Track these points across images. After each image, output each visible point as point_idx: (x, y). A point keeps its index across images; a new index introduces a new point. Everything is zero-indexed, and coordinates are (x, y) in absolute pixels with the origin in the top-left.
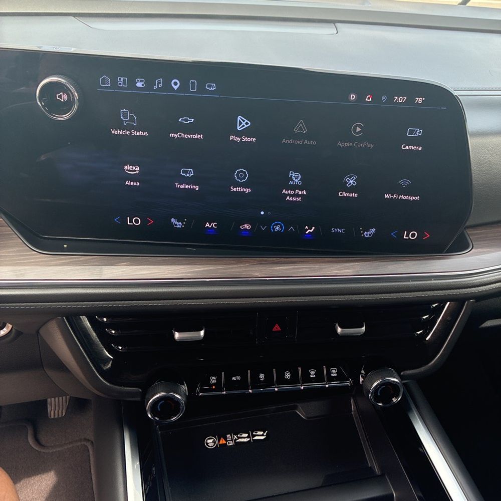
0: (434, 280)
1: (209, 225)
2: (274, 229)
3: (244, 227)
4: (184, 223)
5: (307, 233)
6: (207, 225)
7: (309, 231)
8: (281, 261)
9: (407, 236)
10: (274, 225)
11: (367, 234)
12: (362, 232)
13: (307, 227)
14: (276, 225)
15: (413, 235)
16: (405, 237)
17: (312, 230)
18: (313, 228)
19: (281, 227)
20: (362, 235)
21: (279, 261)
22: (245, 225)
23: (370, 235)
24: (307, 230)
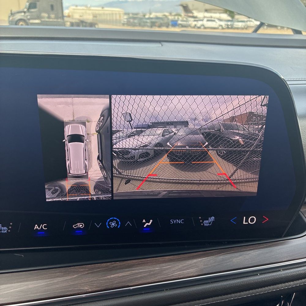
0: (283, 270)
1: (38, 228)
2: (109, 225)
3: (77, 226)
4: (10, 227)
5: (145, 226)
6: (36, 227)
7: (147, 224)
8: (117, 266)
9: (247, 221)
10: (109, 222)
11: (206, 223)
12: (201, 221)
13: (144, 221)
14: (112, 221)
15: (252, 220)
16: (244, 223)
17: (150, 223)
18: (151, 221)
19: (117, 223)
20: (202, 224)
21: (114, 267)
22: (78, 224)
23: (210, 223)
24: (145, 223)
